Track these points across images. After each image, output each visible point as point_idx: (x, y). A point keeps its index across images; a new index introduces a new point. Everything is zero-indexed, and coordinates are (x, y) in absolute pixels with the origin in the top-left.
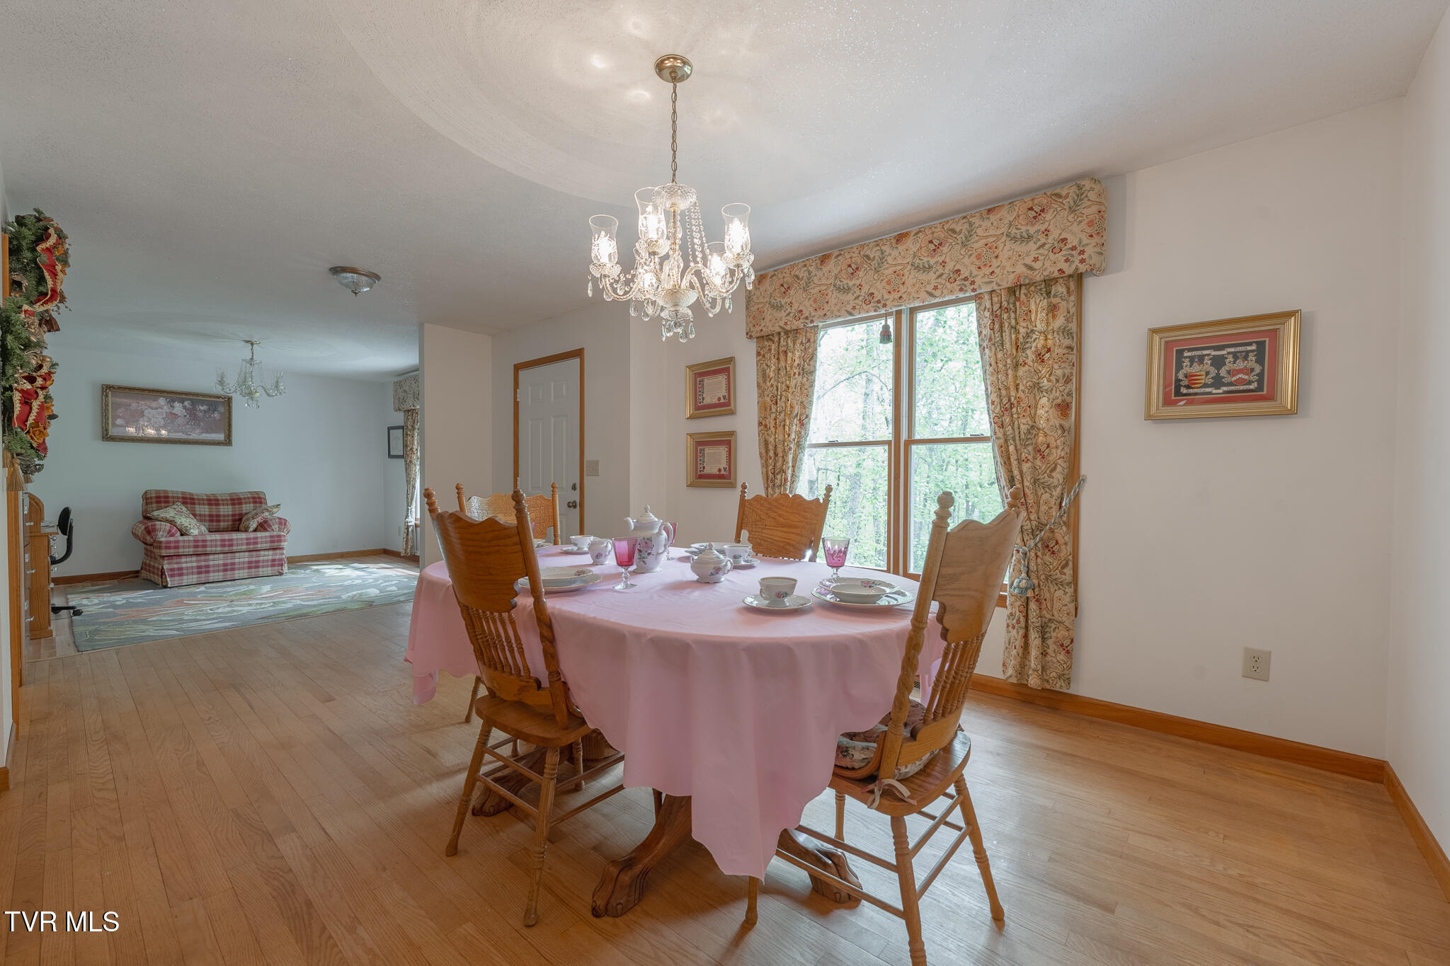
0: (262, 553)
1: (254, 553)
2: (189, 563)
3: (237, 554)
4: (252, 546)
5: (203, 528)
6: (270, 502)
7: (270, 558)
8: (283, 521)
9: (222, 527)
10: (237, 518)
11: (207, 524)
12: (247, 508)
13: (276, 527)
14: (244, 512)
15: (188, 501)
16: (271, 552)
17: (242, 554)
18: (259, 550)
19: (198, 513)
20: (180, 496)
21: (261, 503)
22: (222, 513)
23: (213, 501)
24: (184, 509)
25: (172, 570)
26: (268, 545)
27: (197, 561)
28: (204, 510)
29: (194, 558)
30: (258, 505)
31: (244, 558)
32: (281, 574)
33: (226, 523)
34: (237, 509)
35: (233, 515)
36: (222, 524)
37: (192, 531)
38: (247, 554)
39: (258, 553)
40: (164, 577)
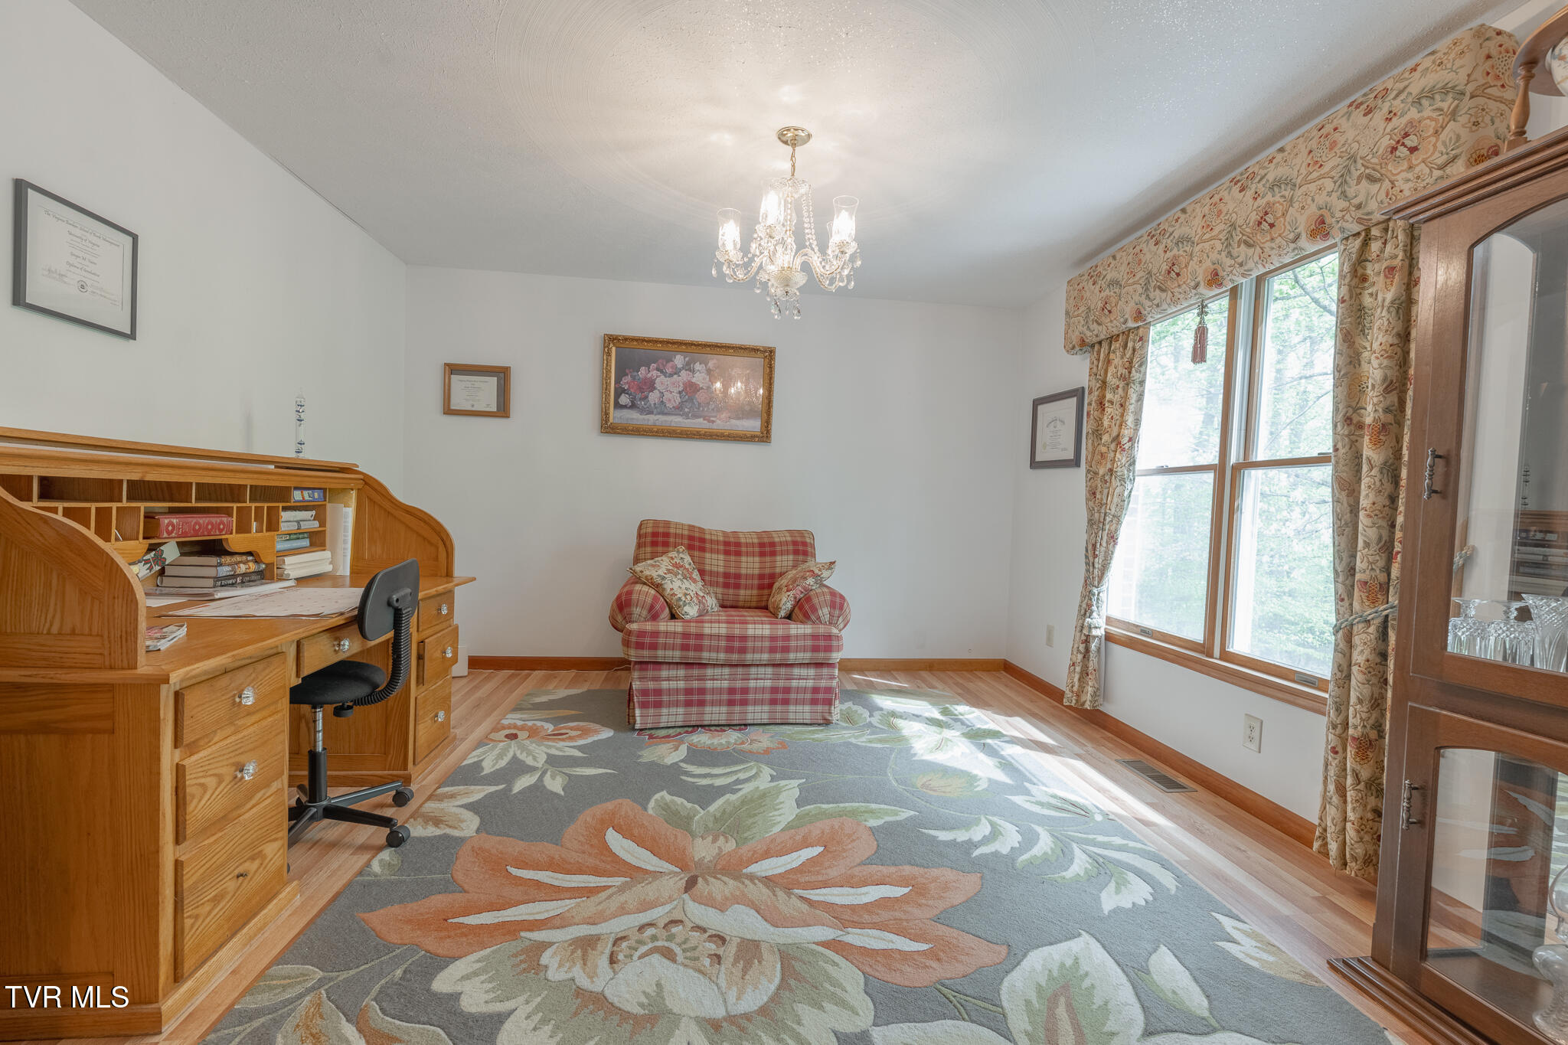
0: (796, 671)
1: (783, 670)
2: (673, 680)
3: (753, 670)
4: (778, 656)
5: (711, 602)
6: (822, 556)
7: (810, 683)
8: (838, 600)
9: (741, 598)
10: (766, 581)
11: (720, 590)
12: (783, 561)
13: (824, 612)
14: (778, 570)
15: (697, 542)
16: (812, 672)
17: (761, 670)
18: (792, 665)
19: (707, 568)
20: (686, 533)
21: (805, 553)
22: (743, 571)
23: (732, 546)
24: (688, 559)
25: (645, 692)
26: (806, 656)
27: (687, 678)
28: (716, 562)
29: (681, 672)
30: (801, 558)
31: (762, 680)
32: (827, 723)
33: (749, 592)
34: (768, 565)
35: (761, 577)
36: (742, 592)
37: (686, 609)
38: (769, 670)
39: (789, 670)
40: (631, 704)
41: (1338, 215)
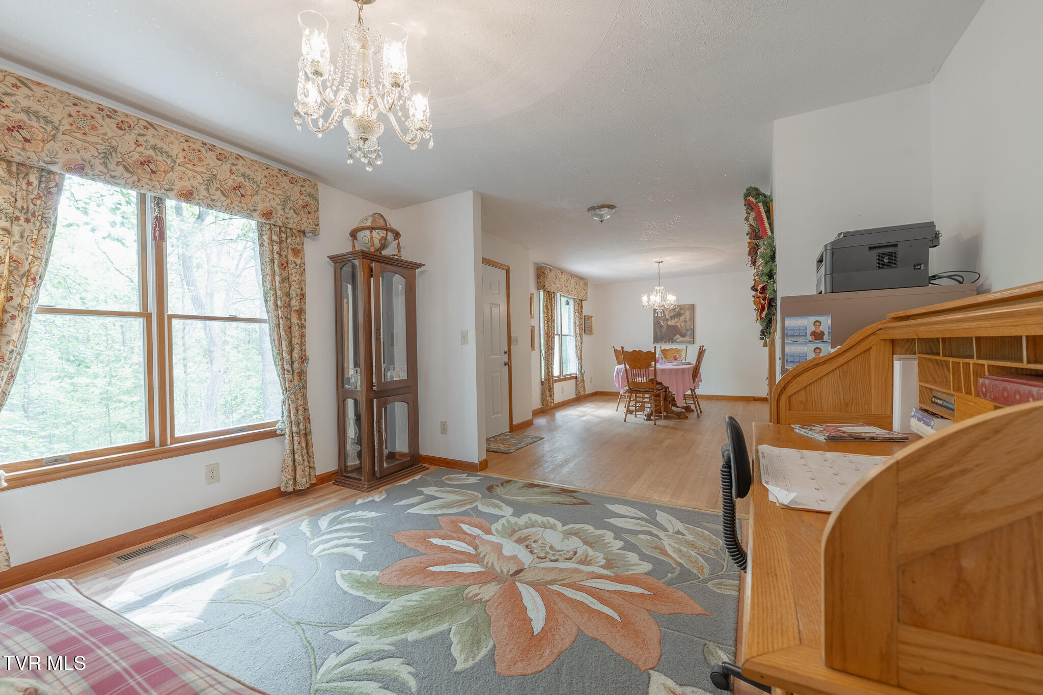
41: (279, 215)
